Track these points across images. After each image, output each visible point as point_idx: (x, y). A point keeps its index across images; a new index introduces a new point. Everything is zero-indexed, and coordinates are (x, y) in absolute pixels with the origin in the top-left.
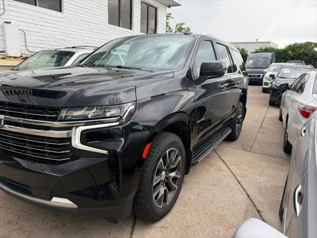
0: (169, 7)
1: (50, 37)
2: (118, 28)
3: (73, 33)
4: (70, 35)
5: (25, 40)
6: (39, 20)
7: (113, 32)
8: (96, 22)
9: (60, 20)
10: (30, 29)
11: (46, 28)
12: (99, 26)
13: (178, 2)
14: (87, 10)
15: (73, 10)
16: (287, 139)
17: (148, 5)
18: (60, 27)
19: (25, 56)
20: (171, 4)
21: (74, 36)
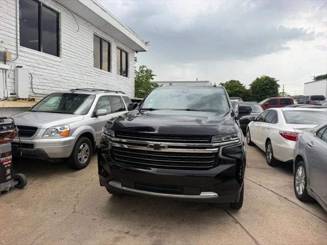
0: (137, 52)
1: (50, 79)
2: (101, 70)
3: (68, 75)
4: (66, 78)
5: (32, 83)
6: (43, 64)
7: (97, 74)
8: (85, 66)
9: (59, 64)
10: (35, 72)
11: (47, 71)
12: (87, 69)
13: (145, 49)
14: (78, 55)
15: (68, 55)
16: (272, 156)
17: (121, 51)
18: (58, 71)
19: (32, 98)
20: (139, 50)
21: (68, 78)
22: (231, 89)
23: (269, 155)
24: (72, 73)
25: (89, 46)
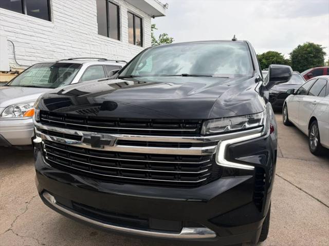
0: (154, 18)
1: (39, 48)
2: (107, 38)
3: (64, 44)
4: (61, 47)
5: (14, 52)
6: (28, 30)
7: (103, 43)
8: (86, 32)
9: (51, 30)
10: (19, 40)
11: (36, 39)
12: (88, 36)
13: (164, 14)
14: (76, 20)
15: (63, 19)
16: (319, 142)
17: (134, 16)
18: (51, 38)
19: (14, 70)
20: (156, 14)
21: (65, 48)
22: (267, 59)
23: (313, 140)
24: (69, 42)
25: (91, 9)
